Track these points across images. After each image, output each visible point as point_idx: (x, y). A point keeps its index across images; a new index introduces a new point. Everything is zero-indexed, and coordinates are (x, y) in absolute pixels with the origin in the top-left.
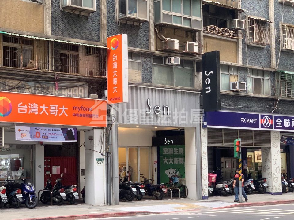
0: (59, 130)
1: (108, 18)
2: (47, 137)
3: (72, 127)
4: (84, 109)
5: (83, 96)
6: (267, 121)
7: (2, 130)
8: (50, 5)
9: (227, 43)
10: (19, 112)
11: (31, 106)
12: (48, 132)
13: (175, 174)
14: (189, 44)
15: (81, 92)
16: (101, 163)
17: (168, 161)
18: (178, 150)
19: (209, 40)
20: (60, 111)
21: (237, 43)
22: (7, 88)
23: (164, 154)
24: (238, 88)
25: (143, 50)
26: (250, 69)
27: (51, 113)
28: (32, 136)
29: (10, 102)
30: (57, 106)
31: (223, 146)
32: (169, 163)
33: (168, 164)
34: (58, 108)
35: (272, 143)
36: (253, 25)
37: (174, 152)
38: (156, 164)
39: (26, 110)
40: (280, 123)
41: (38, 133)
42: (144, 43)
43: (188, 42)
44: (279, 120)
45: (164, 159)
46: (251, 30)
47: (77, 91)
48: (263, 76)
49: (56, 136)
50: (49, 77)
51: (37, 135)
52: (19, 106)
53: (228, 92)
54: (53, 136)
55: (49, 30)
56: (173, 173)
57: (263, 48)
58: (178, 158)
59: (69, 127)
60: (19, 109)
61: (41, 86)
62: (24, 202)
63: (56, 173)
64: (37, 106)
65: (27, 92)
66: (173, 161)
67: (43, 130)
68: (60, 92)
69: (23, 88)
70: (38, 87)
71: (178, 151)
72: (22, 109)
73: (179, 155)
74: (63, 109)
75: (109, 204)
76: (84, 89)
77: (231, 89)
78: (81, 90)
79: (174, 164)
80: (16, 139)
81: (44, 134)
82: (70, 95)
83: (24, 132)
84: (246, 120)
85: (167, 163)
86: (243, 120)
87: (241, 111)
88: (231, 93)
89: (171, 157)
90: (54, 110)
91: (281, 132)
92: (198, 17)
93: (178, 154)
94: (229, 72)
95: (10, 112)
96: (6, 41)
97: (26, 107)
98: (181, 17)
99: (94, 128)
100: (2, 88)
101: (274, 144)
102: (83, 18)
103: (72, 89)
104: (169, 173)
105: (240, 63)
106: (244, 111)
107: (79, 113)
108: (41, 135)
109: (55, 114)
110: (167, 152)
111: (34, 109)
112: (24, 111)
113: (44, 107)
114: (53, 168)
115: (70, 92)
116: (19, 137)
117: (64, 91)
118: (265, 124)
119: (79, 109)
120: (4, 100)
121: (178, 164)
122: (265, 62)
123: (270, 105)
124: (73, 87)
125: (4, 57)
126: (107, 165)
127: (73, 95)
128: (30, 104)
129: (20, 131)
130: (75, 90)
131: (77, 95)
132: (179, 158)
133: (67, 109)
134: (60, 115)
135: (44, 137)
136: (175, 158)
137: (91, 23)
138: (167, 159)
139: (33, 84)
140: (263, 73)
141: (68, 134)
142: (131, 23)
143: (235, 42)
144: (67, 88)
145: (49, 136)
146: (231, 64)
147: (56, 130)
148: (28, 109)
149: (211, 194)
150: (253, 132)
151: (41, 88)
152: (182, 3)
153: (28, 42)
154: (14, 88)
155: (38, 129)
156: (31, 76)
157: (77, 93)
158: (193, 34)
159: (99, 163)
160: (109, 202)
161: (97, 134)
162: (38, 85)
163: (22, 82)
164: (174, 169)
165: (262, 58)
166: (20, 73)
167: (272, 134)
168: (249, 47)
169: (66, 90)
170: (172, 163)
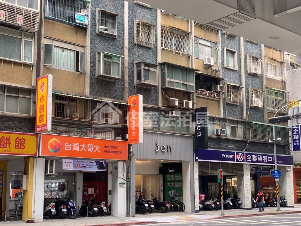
0: (94, 162)
1: (129, 84)
2: (85, 167)
3: (103, 160)
4: (112, 147)
5: (111, 138)
6: (240, 157)
7: (53, 162)
8: (89, 74)
9: (212, 101)
10: (66, 149)
11: (74, 145)
12: (86, 164)
13: (176, 194)
14: (186, 102)
15: (110, 135)
16: (123, 186)
18: (178, 177)
19: (200, 99)
20: (95, 149)
21: (219, 101)
22: (58, 132)
23: (168, 179)
24: (220, 133)
25: (153, 106)
26: (228, 119)
27: (88, 150)
28: (74, 167)
29: (59, 142)
31: (210, 174)
32: (172, 186)
34: (93, 146)
35: (244, 172)
36: (230, 89)
37: (175, 179)
38: (162, 186)
39: (70, 147)
40: (250, 158)
41: (79, 165)
42: (154, 101)
43: (185, 101)
44: (249, 156)
45: (168, 184)
46: (229, 93)
47: (107, 135)
48: (238, 125)
49: (91, 166)
50: (87, 125)
51: (78, 166)
52: (66, 145)
53: (213, 136)
54: (89, 166)
55: (88, 91)
56: (174, 194)
57: (237, 105)
58: (177, 183)
59: (101, 160)
60: (66, 147)
61: (82, 131)
62: (67, 214)
63: (91, 193)
64: (78, 145)
65: (72, 135)
67: (83, 162)
68: (95, 135)
69: (69, 132)
70: (79, 132)
72: (67, 147)
74: (97, 147)
75: (128, 216)
76: (112, 133)
77: (215, 134)
78: (110, 134)
80: (63, 169)
81: (83, 165)
82: (102, 138)
83: (69, 164)
84: (226, 156)
85: (170, 186)
86: (223, 155)
87: (222, 149)
88: (215, 136)
89: (173, 181)
90: (90, 148)
91: (250, 164)
92: (192, 83)
93: (177, 179)
94: (213, 122)
95: (59, 150)
96: (58, 100)
97: (71, 145)
98: (180, 83)
99: (119, 161)
100: (54, 132)
101: (246, 173)
102: (112, 84)
103: (103, 133)
105: (222, 115)
106: (225, 149)
107: (108, 150)
108: (81, 165)
109: (91, 150)
110: (170, 178)
111: (76, 147)
112: (69, 148)
113: (83, 146)
114: (89, 190)
115: (102, 135)
116: (64, 167)
117: (98, 135)
118: (239, 159)
119: (108, 148)
120: (55, 140)
121: (177, 187)
122: (239, 115)
123: (243, 146)
124: (104, 132)
125: (56, 110)
126: (127, 187)
127: (104, 137)
128: (73, 143)
129: (66, 163)
130: (106, 134)
131: (107, 138)
133: (100, 147)
134: (95, 151)
135: (83, 167)
136: (175, 183)
137: (117, 87)
138: (170, 184)
139: (76, 129)
140: (237, 122)
141: (100, 165)
142: (145, 87)
143: (218, 101)
144: (100, 132)
145: (86, 166)
146: (215, 116)
147: (91, 162)
148: (72, 147)
149: (202, 209)
150: (231, 165)
151: (81, 132)
152: (181, 74)
153: (73, 100)
154: (62, 132)
155: (79, 162)
156: (75, 124)
157: (107, 136)
158: (188, 95)
159: (122, 186)
160: (128, 215)
161: (121, 165)
162: (79, 130)
163: (68, 128)
164: (175, 190)
165: (237, 112)
166: (67, 122)
167: (244, 166)
168: (228, 104)
169: (99, 133)
170: (174, 186)
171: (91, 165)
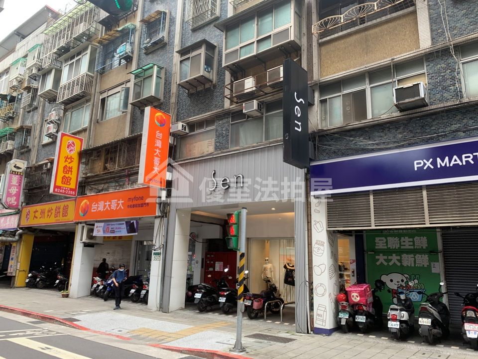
2: (114, 232)
4: (137, 199)
12: (115, 226)
13: (407, 283)
16: (158, 257)
17: (388, 261)
18: (413, 242)
20: (118, 204)
23: (376, 247)
28: (104, 232)
30: (116, 200)
32: (391, 264)
33: (388, 264)
34: (117, 202)
37: (400, 245)
38: (355, 264)
45: (377, 257)
49: (120, 230)
51: (107, 230)
56: (401, 283)
58: (412, 256)
60: (93, 208)
63: (219, 270)
64: (103, 203)
66: (400, 261)
71: (411, 243)
73: (414, 249)
74: (121, 202)
79: (402, 265)
80: (94, 235)
85: (386, 264)
89: (394, 252)
90: (114, 204)
93: (412, 247)
104: (392, 281)
107: (132, 204)
108: (110, 229)
109: (114, 208)
110: (385, 244)
111: (101, 206)
113: (108, 203)
114: (216, 264)
116: (96, 233)
119: (133, 200)
121: (413, 265)
129: (97, 227)
132: (415, 255)
134: (118, 209)
136: (404, 256)
138: (386, 257)
139: (113, 184)
145: (116, 230)
146: (393, 59)
147: (121, 224)
148: (98, 208)
164: (403, 275)
170: (399, 264)
171: (120, 228)
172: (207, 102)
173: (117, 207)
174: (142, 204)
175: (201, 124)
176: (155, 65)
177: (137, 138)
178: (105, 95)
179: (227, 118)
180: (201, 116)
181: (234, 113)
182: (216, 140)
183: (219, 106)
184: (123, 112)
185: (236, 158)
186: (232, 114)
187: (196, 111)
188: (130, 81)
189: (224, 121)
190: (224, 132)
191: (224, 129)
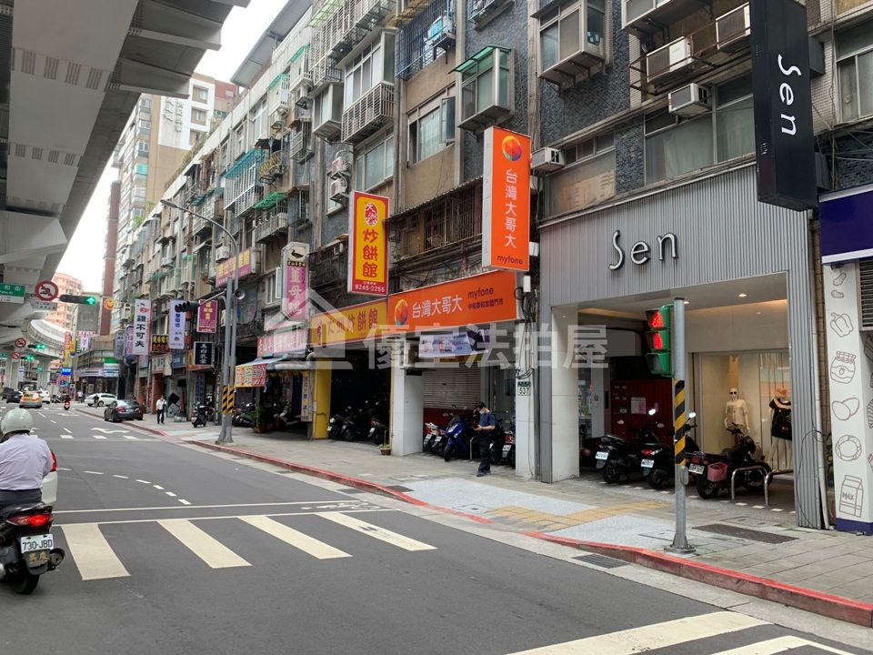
4: (482, 293)
11: (424, 306)
16: (526, 390)
20: (453, 303)
29: (407, 305)
30: (449, 297)
34: (451, 300)
52: (413, 309)
60: (413, 313)
63: (638, 412)
64: (430, 303)
74: (457, 299)
90: (446, 304)
95: (406, 319)
97: (420, 307)
107: (476, 301)
109: (447, 310)
111: (427, 308)
112: (418, 314)
113: (436, 303)
114: (632, 402)
119: (476, 295)
120: (402, 304)
133: (461, 299)
134: (453, 311)
148: (422, 310)
159: (523, 391)
172: (596, 101)
173: (452, 308)
174: (492, 301)
175: (587, 145)
176: (495, 48)
177: (475, 187)
178: (415, 118)
179: (637, 127)
180: (585, 129)
181: (652, 114)
182: (617, 172)
183: (621, 106)
184: (448, 144)
185: (659, 204)
186: (647, 116)
187: (576, 122)
188: (454, 85)
189: (632, 133)
190: (633, 155)
191: (632, 149)
